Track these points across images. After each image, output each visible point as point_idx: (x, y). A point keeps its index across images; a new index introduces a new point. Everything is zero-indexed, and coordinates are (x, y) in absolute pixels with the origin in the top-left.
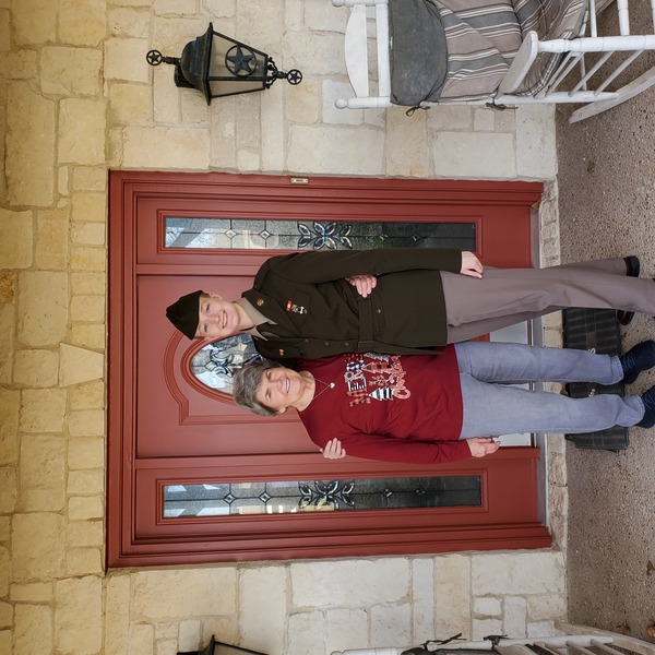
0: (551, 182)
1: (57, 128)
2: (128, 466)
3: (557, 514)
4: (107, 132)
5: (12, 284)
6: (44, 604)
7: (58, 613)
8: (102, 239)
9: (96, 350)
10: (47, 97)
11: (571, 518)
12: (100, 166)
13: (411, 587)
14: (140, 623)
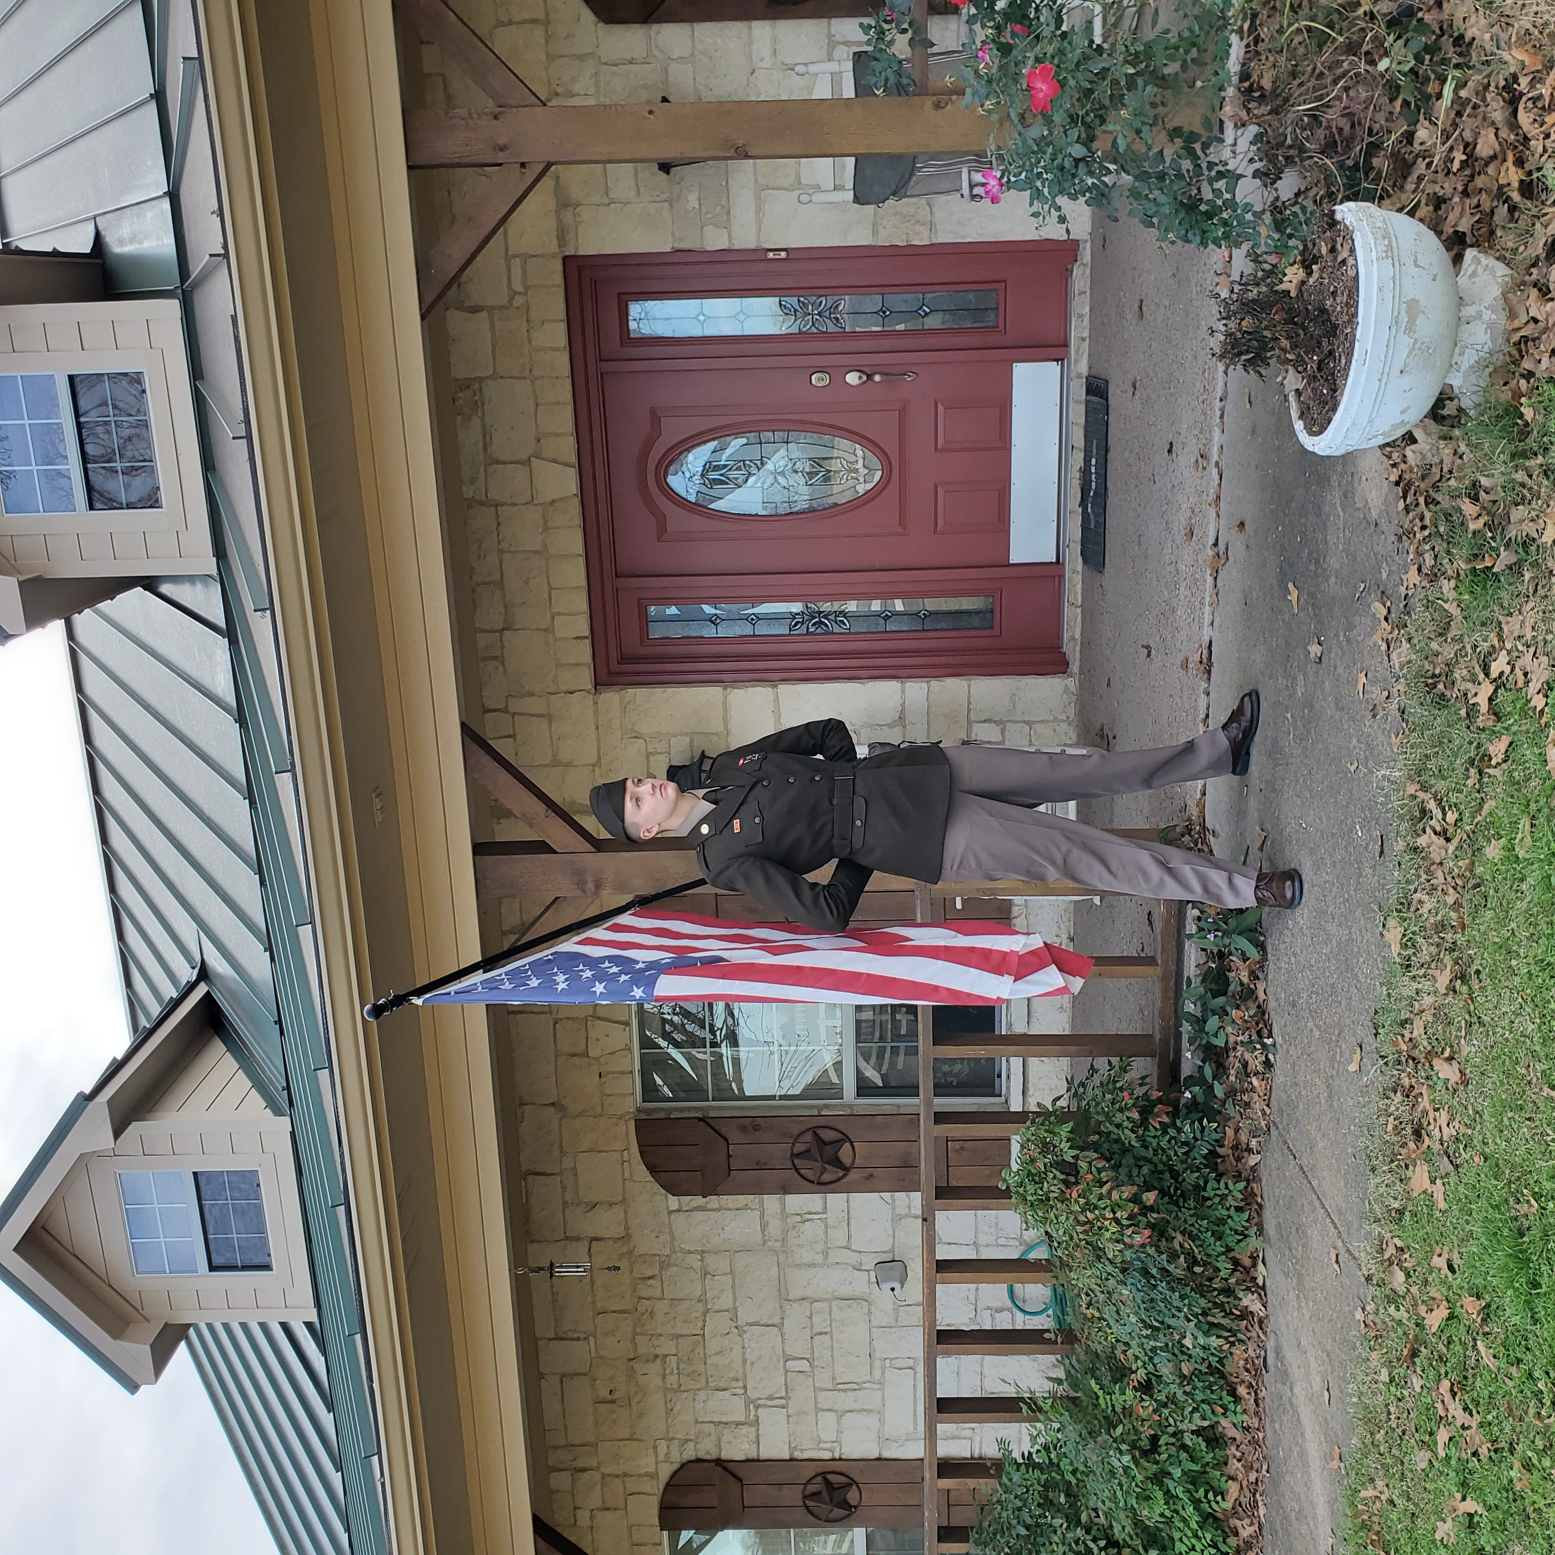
0: (1086, 241)
2: (609, 584)
4: (558, 212)
5: (475, 394)
7: (554, 725)
8: (563, 341)
9: (566, 464)
11: (1082, 642)
12: (554, 256)
13: (903, 710)
14: (632, 737)
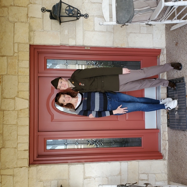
0: (164, 49)
1: (14, 32)
2: (36, 134)
3: (165, 149)
4: (29, 33)
5: (1, 79)
6: (11, 175)
7: (15, 178)
8: (28, 66)
9: (26, 99)
10: (11, 22)
11: (169, 151)
12: (27, 43)
13: (121, 171)
14: (39, 181)
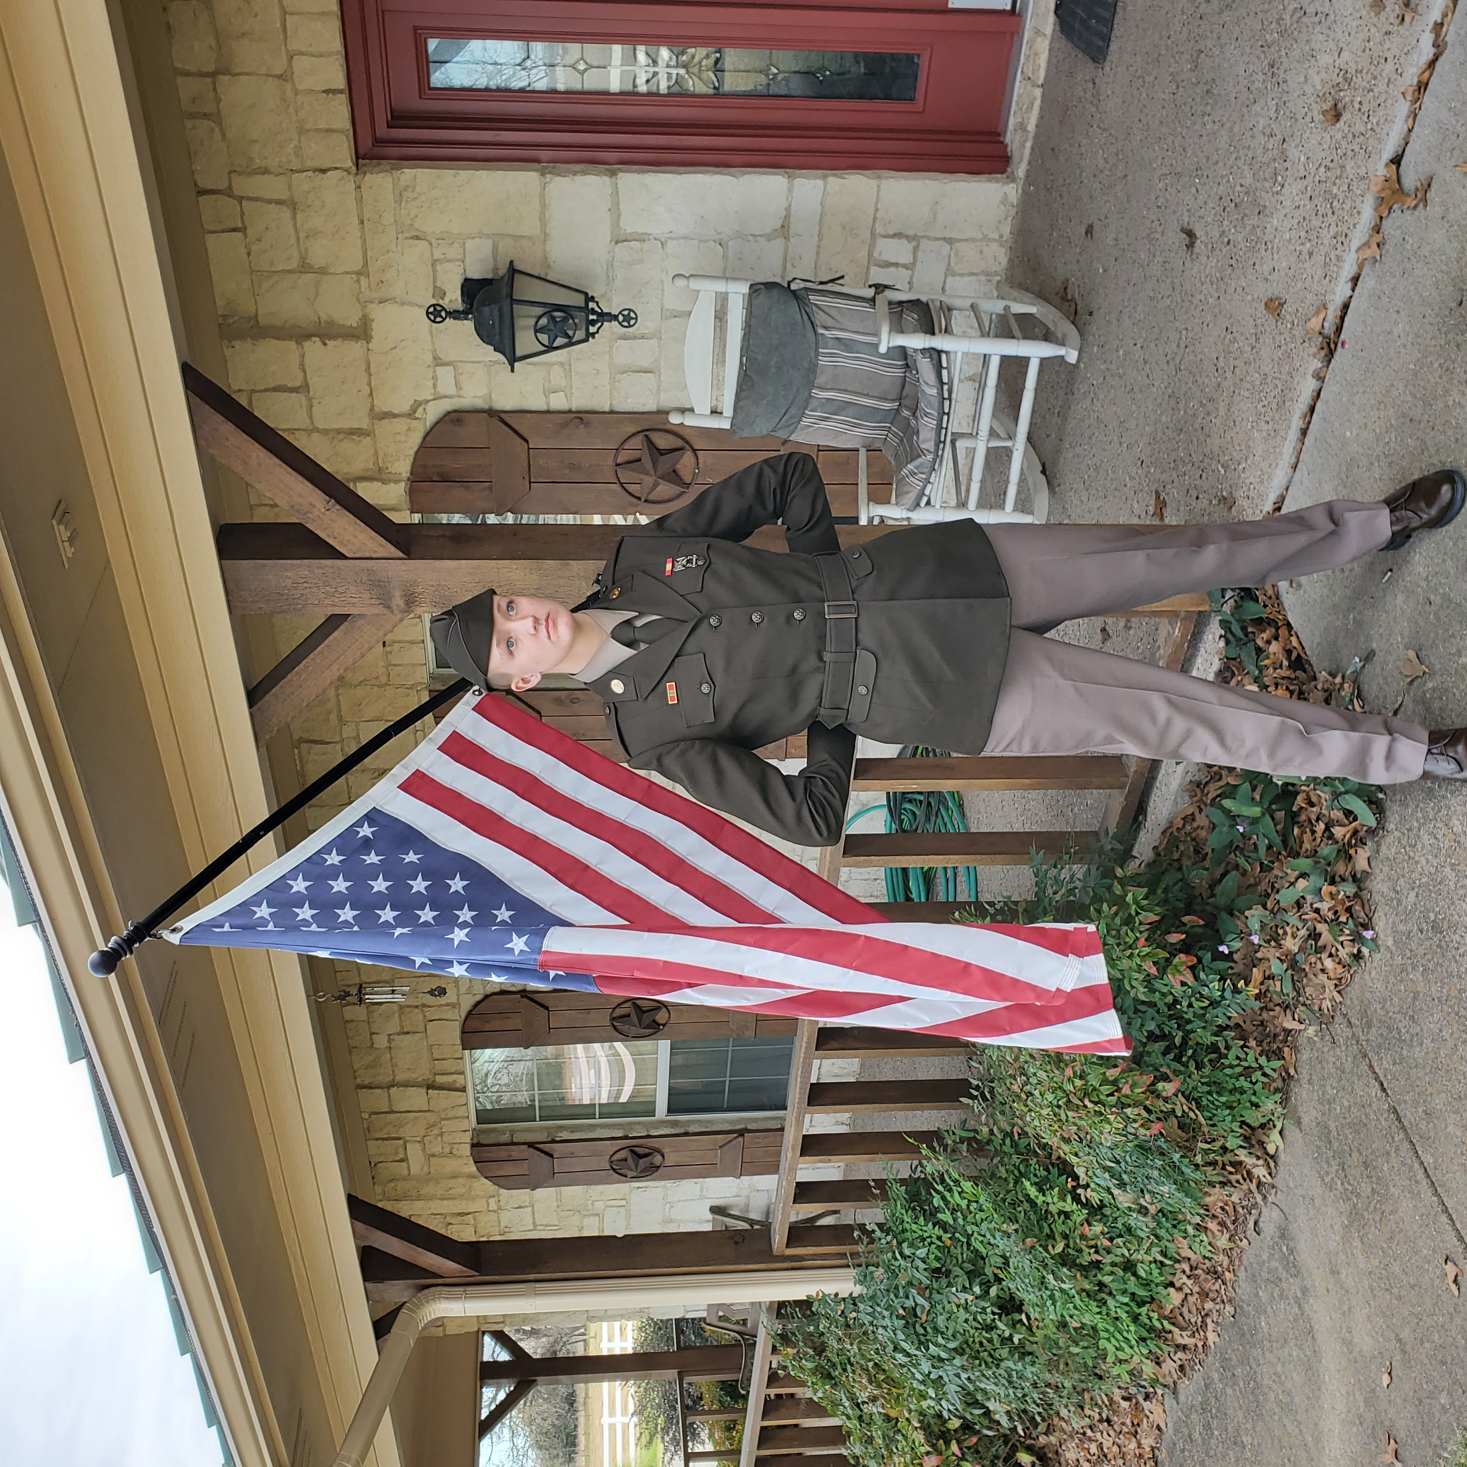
3: (1022, 127)
6: (279, 202)
7: (299, 215)
13: (787, 217)
14: (412, 238)
